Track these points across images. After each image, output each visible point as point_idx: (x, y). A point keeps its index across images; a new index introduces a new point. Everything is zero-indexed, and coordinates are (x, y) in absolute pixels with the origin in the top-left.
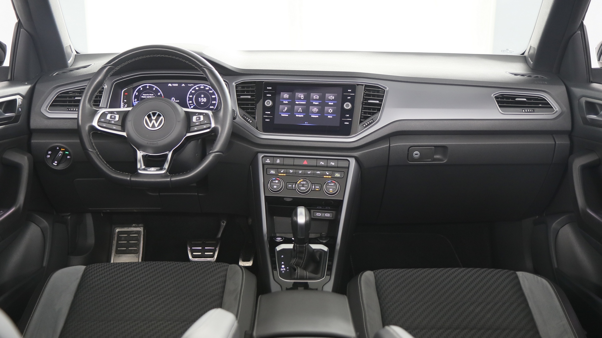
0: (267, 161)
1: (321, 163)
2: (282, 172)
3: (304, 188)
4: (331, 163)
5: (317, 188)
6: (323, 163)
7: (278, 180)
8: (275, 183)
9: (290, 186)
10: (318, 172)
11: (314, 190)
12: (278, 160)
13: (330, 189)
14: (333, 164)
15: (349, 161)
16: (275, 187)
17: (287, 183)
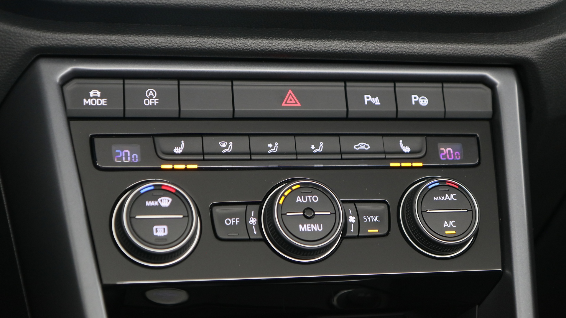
0: (90, 102)
1: (367, 98)
2: (178, 150)
3: (316, 228)
4: (414, 98)
5: (373, 225)
6: (376, 101)
7: (167, 192)
8: (159, 210)
9: (232, 221)
10: (362, 146)
11: (358, 237)
12: (151, 92)
13: (446, 224)
14: (424, 102)
15: (491, 86)
16: (160, 231)
17: (217, 210)
